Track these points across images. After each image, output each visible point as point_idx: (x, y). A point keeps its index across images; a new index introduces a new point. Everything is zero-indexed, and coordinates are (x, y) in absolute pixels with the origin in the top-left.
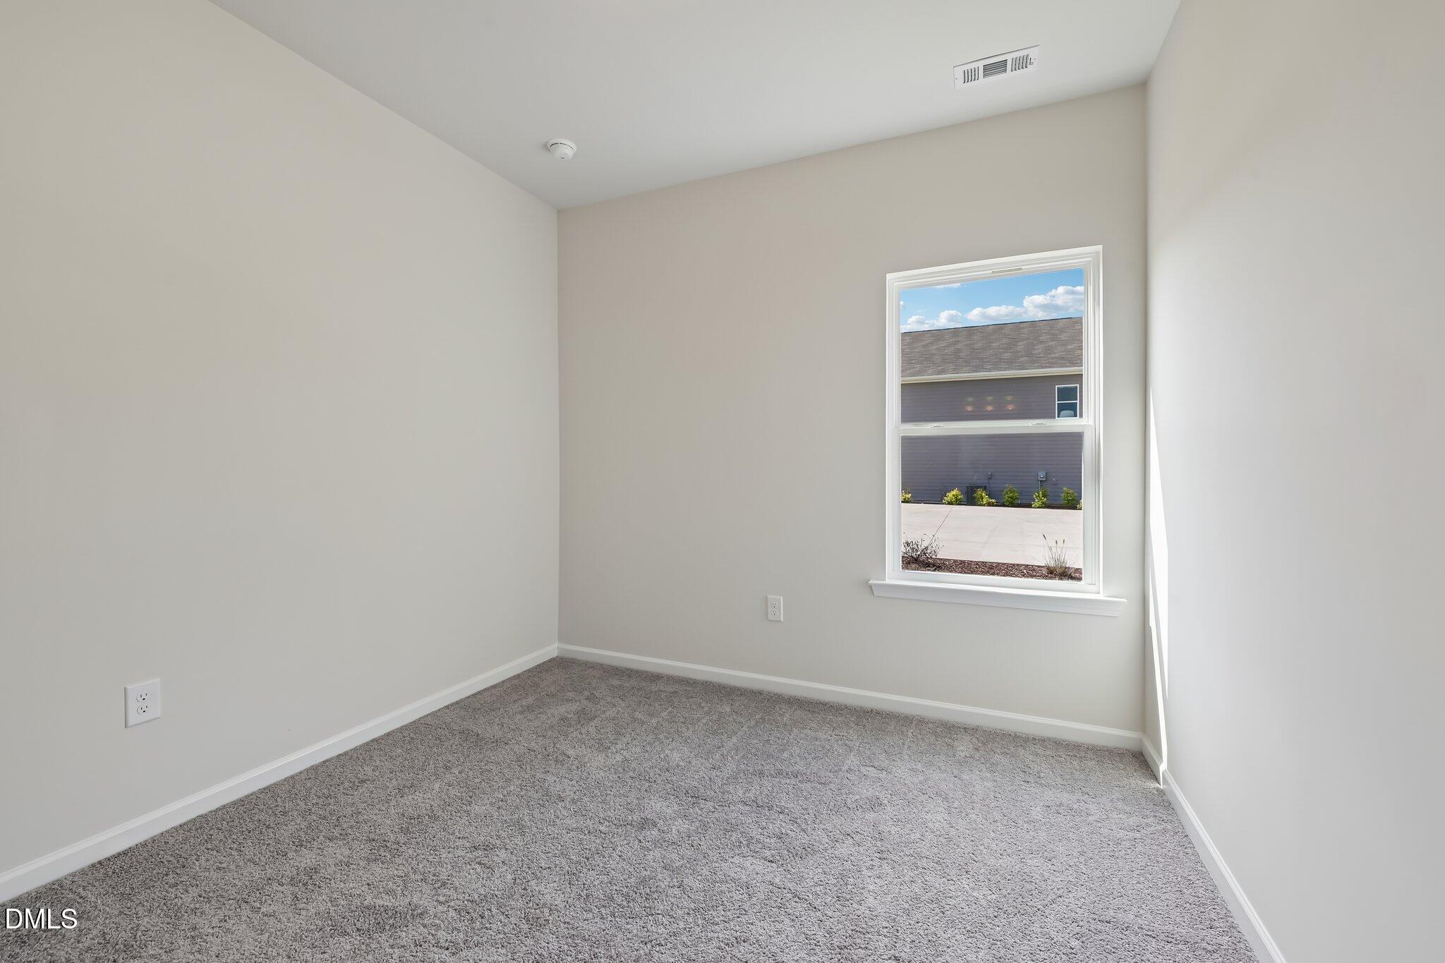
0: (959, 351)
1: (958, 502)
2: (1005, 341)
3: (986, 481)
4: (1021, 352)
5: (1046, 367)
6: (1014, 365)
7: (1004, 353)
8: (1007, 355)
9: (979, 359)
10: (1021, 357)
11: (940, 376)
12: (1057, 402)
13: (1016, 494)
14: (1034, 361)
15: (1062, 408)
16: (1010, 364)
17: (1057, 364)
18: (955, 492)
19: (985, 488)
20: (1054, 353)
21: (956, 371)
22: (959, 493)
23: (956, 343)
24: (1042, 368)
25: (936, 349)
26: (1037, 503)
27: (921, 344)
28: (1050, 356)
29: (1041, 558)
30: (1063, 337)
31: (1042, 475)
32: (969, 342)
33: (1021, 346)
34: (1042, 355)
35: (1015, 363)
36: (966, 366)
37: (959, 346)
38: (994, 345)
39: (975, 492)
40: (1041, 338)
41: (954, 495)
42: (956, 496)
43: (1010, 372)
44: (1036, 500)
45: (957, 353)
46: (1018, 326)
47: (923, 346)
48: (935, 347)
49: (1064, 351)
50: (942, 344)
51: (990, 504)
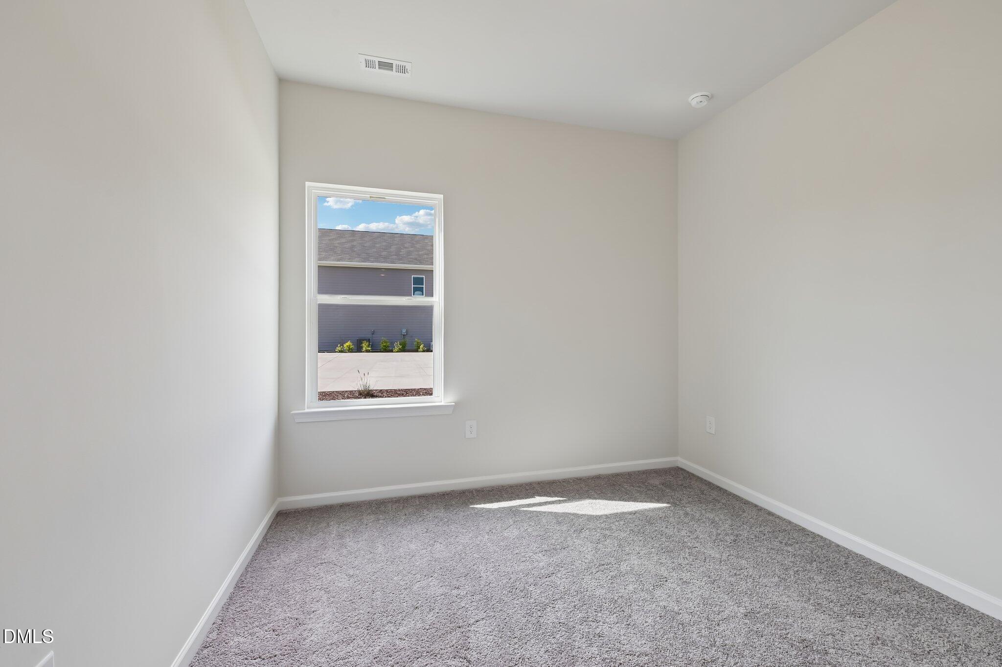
0: (353, 246)
1: (351, 351)
2: (384, 244)
3: (370, 336)
4: (393, 252)
5: (406, 264)
6: (388, 260)
7: (383, 251)
8: (384, 253)
9: (367, 253)
10: (393, 255)
11: (339, 262)
12: (413, 286)
13: (388, 344)
14: (401, 260)
15: (416, 289)
16: (386, 259)
17: (413, 262)
18: (348, 344)
19: (369, 341)
20: (412, 255)
21: (350, 260)
22: (351, 344)
23: (353, 241)
24: (404, 263)
25: (338, 243)
26: (396, 349)
27: (328, 238)
28: (409, 257)
29: (356, 386)
30: (418, 246)
31: (404, 331)
32: (361, 242)
33: (393, 248)
34: (405, 256)
35: (389, 259)
36: (358, 257)
37: (355, 243)
38: (377, 245)
39: (362, 343)
40: (405, 245)
41: (347, 346)
42: (349, 347)
43: (386, 264)
44: (396, 347)
45: (353, 248)
46: (393, 235)
47: (330, 240)
48: (338, 242)
49: (417, 255)
50: (343, 240)
51: (367, 351)
